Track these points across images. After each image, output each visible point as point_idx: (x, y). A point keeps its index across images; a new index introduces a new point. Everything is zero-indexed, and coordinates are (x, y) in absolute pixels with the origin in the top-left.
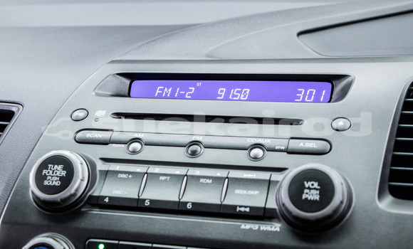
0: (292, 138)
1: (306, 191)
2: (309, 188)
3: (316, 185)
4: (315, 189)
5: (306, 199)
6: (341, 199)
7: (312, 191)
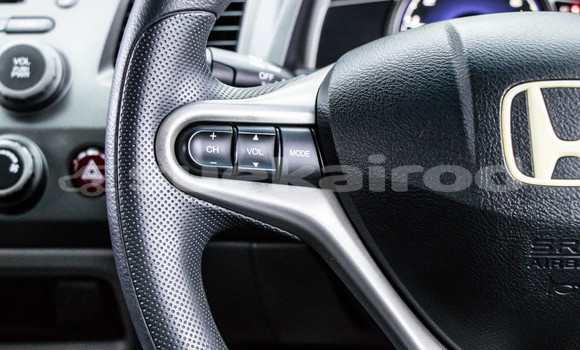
0: (13, 18)
1: (15, 68)
2: (18, 65)
3: (26, 61)
4: (25, 65)
5: (15, 77)
6: (53, 73)
7: (22, 68)
